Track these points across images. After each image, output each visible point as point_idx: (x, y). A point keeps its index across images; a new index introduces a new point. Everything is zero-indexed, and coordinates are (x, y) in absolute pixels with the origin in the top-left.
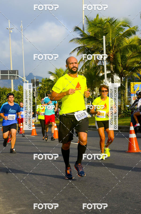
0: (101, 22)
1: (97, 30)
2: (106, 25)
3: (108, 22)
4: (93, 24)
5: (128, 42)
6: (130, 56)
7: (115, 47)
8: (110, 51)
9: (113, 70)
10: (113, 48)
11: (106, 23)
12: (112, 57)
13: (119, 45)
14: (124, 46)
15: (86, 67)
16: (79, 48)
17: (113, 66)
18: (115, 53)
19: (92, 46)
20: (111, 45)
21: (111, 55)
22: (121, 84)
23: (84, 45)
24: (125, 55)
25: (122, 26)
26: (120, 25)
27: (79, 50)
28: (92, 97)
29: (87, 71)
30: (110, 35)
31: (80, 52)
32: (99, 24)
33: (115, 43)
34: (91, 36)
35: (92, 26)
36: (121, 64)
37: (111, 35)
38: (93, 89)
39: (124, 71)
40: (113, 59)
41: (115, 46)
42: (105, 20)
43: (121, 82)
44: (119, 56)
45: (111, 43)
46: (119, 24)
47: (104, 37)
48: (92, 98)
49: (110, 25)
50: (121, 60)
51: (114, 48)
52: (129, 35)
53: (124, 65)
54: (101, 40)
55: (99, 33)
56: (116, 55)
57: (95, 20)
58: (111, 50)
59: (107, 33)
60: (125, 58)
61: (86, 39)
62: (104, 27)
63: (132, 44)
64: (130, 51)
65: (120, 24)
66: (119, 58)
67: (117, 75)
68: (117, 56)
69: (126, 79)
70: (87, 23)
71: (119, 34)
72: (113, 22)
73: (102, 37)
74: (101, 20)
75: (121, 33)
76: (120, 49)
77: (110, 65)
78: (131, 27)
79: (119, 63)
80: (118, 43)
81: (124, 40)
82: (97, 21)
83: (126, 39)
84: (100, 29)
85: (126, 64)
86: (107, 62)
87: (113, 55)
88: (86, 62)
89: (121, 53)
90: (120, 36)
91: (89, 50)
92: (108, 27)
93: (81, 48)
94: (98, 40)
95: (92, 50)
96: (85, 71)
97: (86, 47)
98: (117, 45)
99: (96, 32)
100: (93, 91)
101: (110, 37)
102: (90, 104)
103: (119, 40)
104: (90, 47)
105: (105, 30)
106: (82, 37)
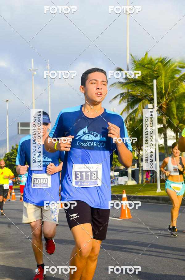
0: (151, 62)
2: (157, 66)
3: (159, 62)
4: (140, 64)
8: (163, 99)
9: (167, 124)
10: (167, 96)
11: (157, 63)
12: (165, 107)
14: (180, 93)
15: (131, 119)
16: (122, 94)
17: (166, 118)
18: (169, 101)
19: (139, 93)
20: (164, 91)
21: (163, 104)
23: (129, 91)
24: (182, 105)
25: (178, 67)
26: (176, 67)
27: (121, 98)
28: (137, 158)
29: (132, 124)
30: (163, 79)
31: (122, 99)
32: (149, 64)
33: (169, 90)
34: (138, 80)
35: (138, 66)
36: (177, 115)
37: (163, 78)
38: (139, 148)
39: (181, 124)
40: (166, 109)
41: (169, 93)
42: (156, 59)
43: (177, 138)
45: (163, 89)
46: (174, 64)
47: (155, 81)
48: (138, 160)
49: (163, 66)
50: (177, 111)
51: (168, 95)
53: (181, 117)
54: (151, 85)
55: (147, 76)
56: (170, 105)
57: (143, 60)
58: (163, 97)
59: (158, 77)
60: (181, 108)
61: (131, 83)
62: (155, 68)
65: (176, 64)
66: (174, 107)
67: (171, 130)
68: (172, 106)
70: (133, 62)
71: (174, 78)
72: (166, 62)
73: (153, 82)
74: (151, 59)
75: (177, 76)
76: (175, 96)
77: (163, 117)
79: (174, 115)
80: (173, 90)
81: (180, 86)
82: (145, 61)
83: (184, 84)
84: (149, 70)
85: (184, 116)
86: (158, 112)
87: (166, 104)
88: (131, 113)
89: (177, 102)
90: (175, 80)
91: (134, 98)
92: (159, 68)
93: (124, 95)
94: (146, 84)
95: (139, 97)
96: (129, 124)
97: (131, 94)
98: (171, 91)
99: (144, 75)
100: (139, 150)
101: (163, 81)
102: (135, 168)
103: (175, 85)
104: (137, 94)
105: (156, 73)
106: (126, 81)
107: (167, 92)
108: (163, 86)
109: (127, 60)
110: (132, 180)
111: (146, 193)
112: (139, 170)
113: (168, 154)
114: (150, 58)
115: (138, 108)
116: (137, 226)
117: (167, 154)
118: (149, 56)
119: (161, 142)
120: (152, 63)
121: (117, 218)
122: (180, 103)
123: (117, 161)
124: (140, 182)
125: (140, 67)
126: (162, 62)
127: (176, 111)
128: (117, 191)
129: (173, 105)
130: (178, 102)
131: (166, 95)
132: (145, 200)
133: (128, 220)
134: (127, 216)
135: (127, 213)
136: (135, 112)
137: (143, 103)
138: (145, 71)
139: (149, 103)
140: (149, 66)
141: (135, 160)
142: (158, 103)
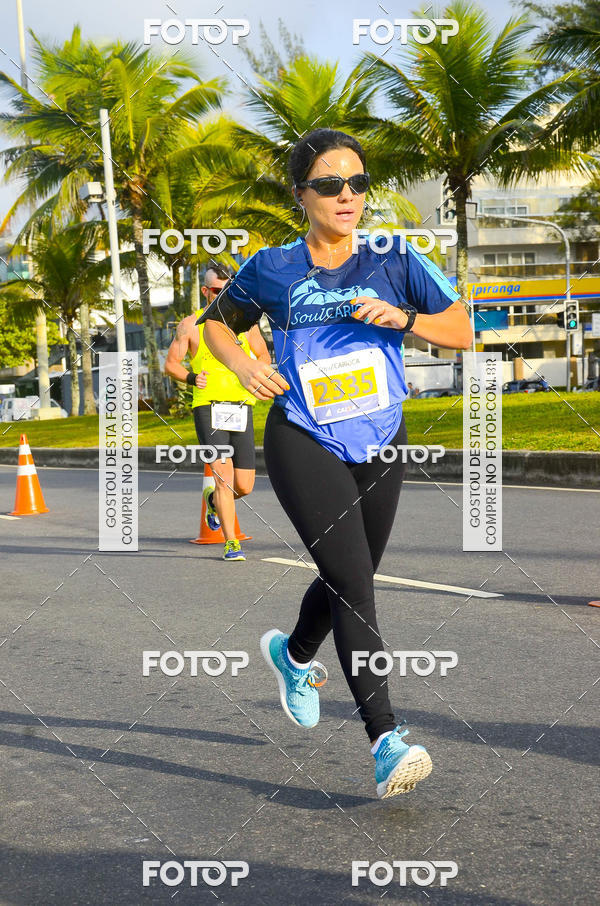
0: (90, 58)
1: (77, 86)
2: (108, 67)
3: (115, 57)
4: (58, 62)
5: (194, 137)
6: (206, 188)
7: (148, 153)
8: (131, 168)
10: (142, 159)
11: (109, 61)
12: (139, 191)
13: (161, 146)
14: (180, 150)
15: (40, 228)
16: (11, 152)
17: (143, 226)
18: (149, 175)
19: (62, 148)
20: (133, 146)
21: (134, 183)
22: (176, 294)
23: (30, 142)
24: (187, 185)
25: (168, 73)
26: (163, 72)
27: (10, 163)
28: (67, 343)
29: (45, 242)
30: (128, 108)
31: (14, 167)
32: (84, 62)
33: (146, 140)
34: (55, 110)
35: (56, 68)
36: (174, 217)
37: (129, 105)
38: (70, 311)
40: (142, 199)
41: (146, 150)
42: (108, 49)
43: (176, 283)
44: (164, 185)
45: (132, 137)
46: (156, 66)
47: (104, 113)
48: (68, 347)
49: (127, 69)
50: (173, 204)
51: (145, 156)
52: (197, 110)
53: (185, 221)
54: (94, 126)
55: (83, 100)
56: (154, 185)
57: (70, 47)
58: (133, 164)
59: (115, 101)
60: (186, 196)
61: (34, 118)
62: (103, 75)
63: (210, 146)
64: (204, 171)
66: (164, 193)
67: (160, 258)
68: (158, 188)
69: (195, 274)
70: (39, 56)
71: (161, 105)
72: (135, 57)
73: (98, 116)
74: (91, 48)
75: (169, 101)
76: (165, 161)
77: (133, 222)
78: (202, 80)
80: (157, 140)
81: (178, 129)
82: (75, 53)
83: (189, 125)
84: (87, 81)
85: (193, 218)
86: (121, 208)
87: (141, 182)
88: (40, 209)
89: (172, 178)
90: (163, 111)
91: (47, 164)
92: (117, 75)
93: (19, 156)
94: (80, 124)
95: (62, 162)
96: (36, 242)
97: (39, 151)
98: (153, 146)
99: (72, 95)
100: (70, 318)
101: (130, 114)
102: (61, 370)
103: (163, 128)
104: (54, 151)
105: (107, 88)
106: (19, 113)
107: (143, 149)
108: (130, 128)
109: (19, 48)
110: (53, 405)
111: (90, 442)
112: (72, 377)
113: (152, 330)
114: (87, 44)
115: (59, 193)
116: (60, 535)
117: (149, 329)
118: (85, 38)
119: (133, 294)
120: (94, 59)
121: (5, 514)
122: (182, 181)
123: (8, 351)
124: (76, 410)
125: (62, 70)
126: (121, 56)
127: (170, 205)
128: (7, 438)
129: (161, 186)
130: (176, 177)
131: (139, 157)
132: (88, 461)
133: (36, 517)
134: (34, 508)
135: (33, 500)
136: (51, 204)
137: (75, 180)
138: (74, 83)
139: (92, 179)
140: (87, 68)
141: (62, 347)
142: (118, 180)
